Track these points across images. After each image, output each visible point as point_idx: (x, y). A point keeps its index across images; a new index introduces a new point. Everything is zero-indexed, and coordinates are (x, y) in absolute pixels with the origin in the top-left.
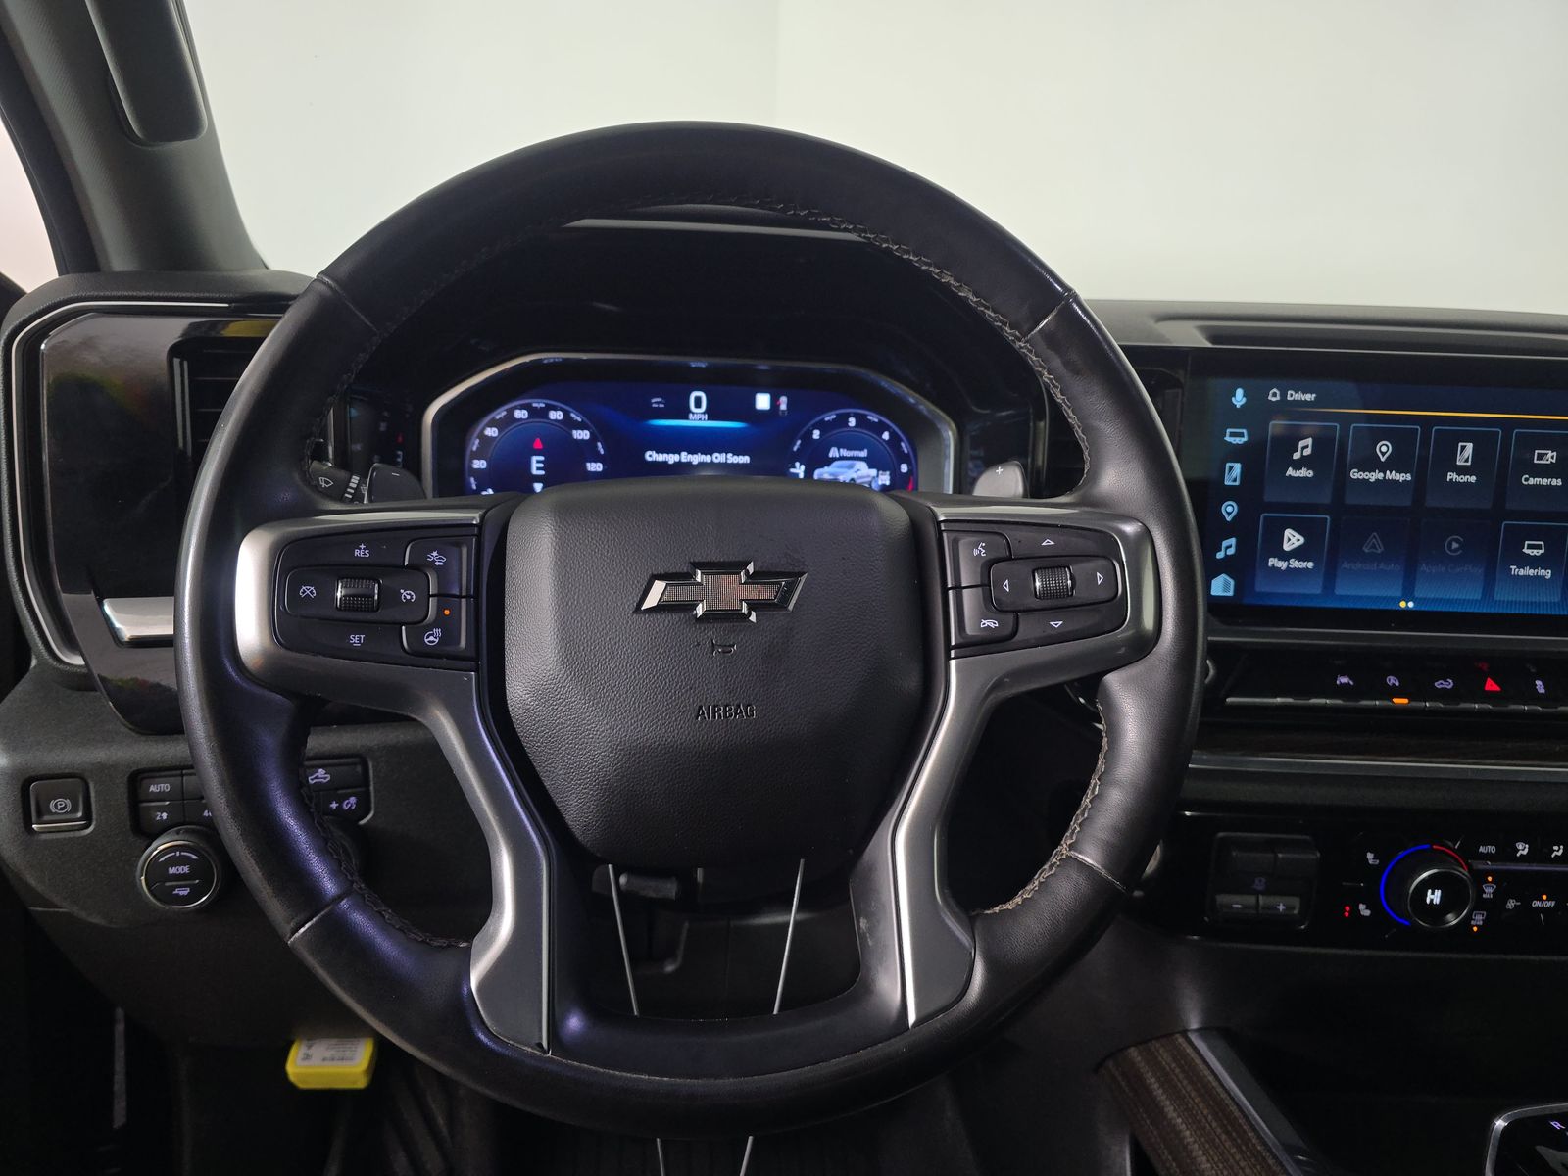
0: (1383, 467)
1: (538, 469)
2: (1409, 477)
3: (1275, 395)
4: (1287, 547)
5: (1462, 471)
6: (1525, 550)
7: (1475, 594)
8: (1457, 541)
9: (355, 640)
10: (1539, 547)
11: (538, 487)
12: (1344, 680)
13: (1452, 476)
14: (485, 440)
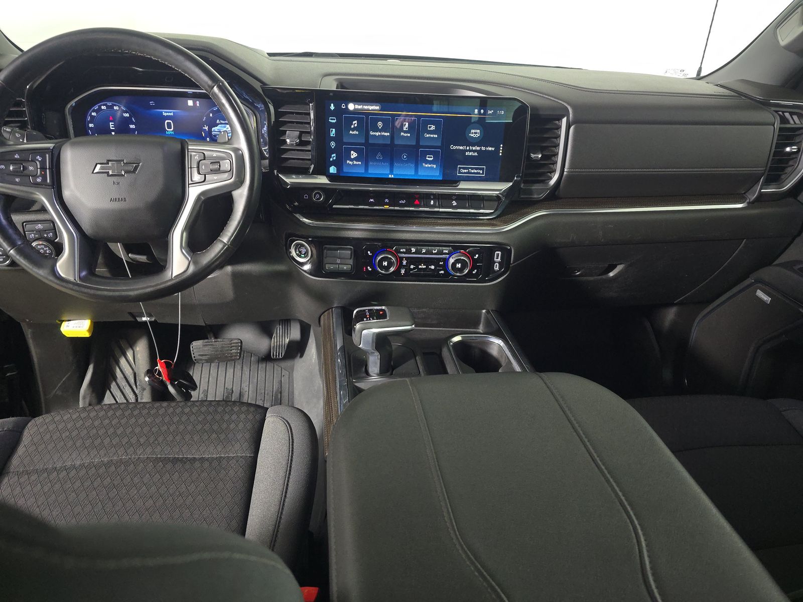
0: (380, 131)
1: (112, 127)
2: (389, 134)
3: (343, 106)
4: (352, 157)
5: (405, 132)
6: (427, 158)
7: (413, 173)
8: (405, 155)
9: (17, 180)
10: (431, 157)
11: (113, 133)
12: (372, 200)
13: (402, 134)
14: (92, 117)
